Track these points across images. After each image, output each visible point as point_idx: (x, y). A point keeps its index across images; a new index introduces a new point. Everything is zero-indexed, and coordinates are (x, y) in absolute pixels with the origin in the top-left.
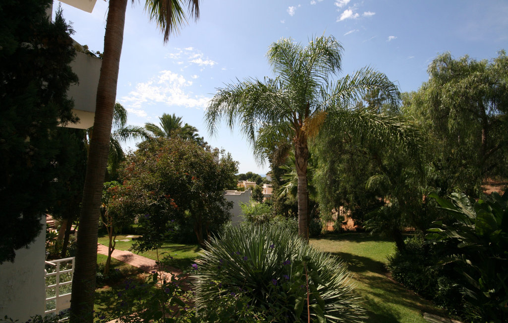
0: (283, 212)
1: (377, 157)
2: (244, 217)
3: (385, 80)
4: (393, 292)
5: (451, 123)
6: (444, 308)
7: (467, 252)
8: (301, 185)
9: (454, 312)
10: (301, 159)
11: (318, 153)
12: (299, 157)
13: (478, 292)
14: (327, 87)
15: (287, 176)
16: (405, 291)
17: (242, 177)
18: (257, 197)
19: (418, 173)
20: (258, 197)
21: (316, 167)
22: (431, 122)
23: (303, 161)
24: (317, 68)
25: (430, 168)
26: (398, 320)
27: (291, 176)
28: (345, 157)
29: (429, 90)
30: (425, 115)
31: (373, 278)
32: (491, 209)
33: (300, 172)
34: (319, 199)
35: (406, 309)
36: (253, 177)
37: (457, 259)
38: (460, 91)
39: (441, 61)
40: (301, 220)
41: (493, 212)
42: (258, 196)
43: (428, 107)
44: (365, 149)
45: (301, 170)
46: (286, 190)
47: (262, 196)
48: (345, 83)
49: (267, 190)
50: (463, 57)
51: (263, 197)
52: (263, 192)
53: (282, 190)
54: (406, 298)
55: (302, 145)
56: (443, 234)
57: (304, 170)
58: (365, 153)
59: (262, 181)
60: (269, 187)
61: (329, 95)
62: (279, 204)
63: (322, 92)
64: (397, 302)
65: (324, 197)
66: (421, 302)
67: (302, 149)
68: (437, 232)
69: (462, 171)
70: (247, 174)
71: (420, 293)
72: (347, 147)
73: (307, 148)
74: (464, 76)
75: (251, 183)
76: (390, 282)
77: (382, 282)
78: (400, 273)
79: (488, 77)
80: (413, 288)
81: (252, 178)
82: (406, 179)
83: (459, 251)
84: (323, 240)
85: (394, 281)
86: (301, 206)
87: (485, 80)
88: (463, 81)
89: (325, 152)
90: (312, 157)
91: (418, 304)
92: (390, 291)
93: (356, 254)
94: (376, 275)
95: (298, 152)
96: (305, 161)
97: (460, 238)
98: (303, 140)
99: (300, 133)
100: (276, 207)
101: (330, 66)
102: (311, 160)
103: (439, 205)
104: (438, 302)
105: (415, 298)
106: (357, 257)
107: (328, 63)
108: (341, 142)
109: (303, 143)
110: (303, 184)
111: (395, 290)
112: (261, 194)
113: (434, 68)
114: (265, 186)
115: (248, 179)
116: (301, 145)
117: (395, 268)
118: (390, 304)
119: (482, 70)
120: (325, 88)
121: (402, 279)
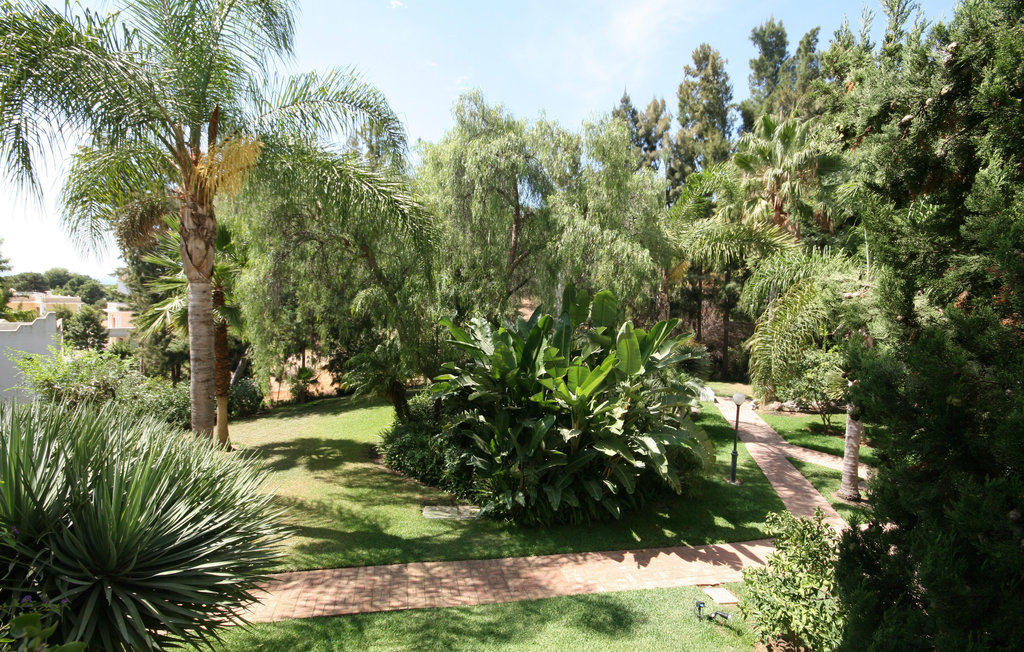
0: (168, 370)
1: (368, 253)
2: (32, 391)
3: (383, 105)
4: (383, 488)
5: (476, 207)
6: (452, 492)
7: (481, 405)
8: (197, 303)
9: (463, 494)
10: (197, 241)
11: (248, 232)
12: (192, 238)
13: (490, 458)
14: (265, 82)
15: (168, 282)
16: (400, 482)
17: (31, 282)
18: (85, 336)
19: (427, 286)
20: (88, 336)
21: (244, 263)
22: (450, 200)
23: (202, 246)
24: (240, 29)
25: (444, 277)
26: (385, 531)
27: (179, 282)
28: (310, 247)
29: (452, 145)
30: (444, 188)
31: (355, 473)
32: (512, 341)
33: (195, 273)
34: (250, 334)
35: (399, 509)
36: (72, 284)
37: (468, 417)
38: (489, 158)
39: (470, 99)
40: (197, 382)
41: (514, 345)
42: (89, 333)
43: (447, 173)
44: (347, 236)
45: (198, 268)
46: (165, 317)
47: (101, 336)
48: (307, 86)
49: (116, 318)
50: (499, 105)
51: (105, 336)
52: (107, 324)
53: (154, 317)
54: (401, 492)
55: (200, 209)
56: (454, 382)
57: (206, 269)
58: (347, 243)
59: (102, 295)
60: (121, 309)
61: (270, 105)
62: (153, 351)
63: (253, 91)
64: (385, 502)
65: (261, 330)
66: (423, 492)
67: (199, 220)
68: (447, 381)
69: (486, 284)
70: (47, 274)
71: (423, 480)
72: (313, 228)
73: (212, 216)
74: (497, 135)
75: (64, 301)
76: (382, 473)
77: (370, 476)
78: (395, 454)
79: (524, 145)
80: (414, 474)
81: (67, 285)
82: (410, 294)
83: (471, 405)
84: (263, 421)
85: (388, 470)
86: (196, 351)
87: (520, 149)
88: (494, 142)
89: (262, 233)
90: (232, 242)
91: (418, 496)
92: (378, 487)
93: (329, 437)
94: (360, 465)
95: (189, 224)
96: (207, 248)
97: (473, 386)
98: (201, 197)
99: (194, 178)
100: (146, 359)
101: (270, 36)
102: (232, 248)
103: (453, 338)
104: (444, 486)
105: (414, 489)
106: (330, 443)
107: (265, 29)
108: (301, 215)
109: (202, 205)
110: (202, 301)
111: (387, 484)
112: (99, 329)
113: (459, 110)
114: (112, 307)
115: (54, 287)
116: (196, 209)
117: (389, 447)
118: (376, 508)
119: (519, 133)
120: (260, 86)
121: (399, 464)
